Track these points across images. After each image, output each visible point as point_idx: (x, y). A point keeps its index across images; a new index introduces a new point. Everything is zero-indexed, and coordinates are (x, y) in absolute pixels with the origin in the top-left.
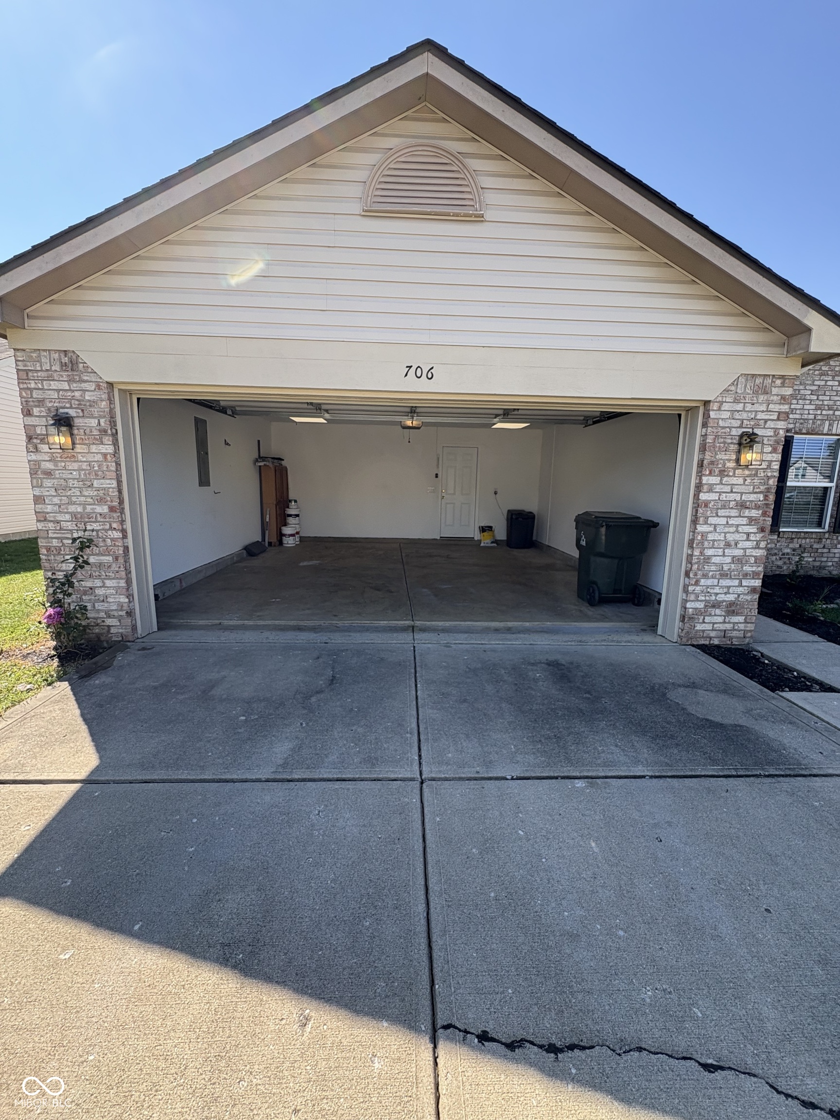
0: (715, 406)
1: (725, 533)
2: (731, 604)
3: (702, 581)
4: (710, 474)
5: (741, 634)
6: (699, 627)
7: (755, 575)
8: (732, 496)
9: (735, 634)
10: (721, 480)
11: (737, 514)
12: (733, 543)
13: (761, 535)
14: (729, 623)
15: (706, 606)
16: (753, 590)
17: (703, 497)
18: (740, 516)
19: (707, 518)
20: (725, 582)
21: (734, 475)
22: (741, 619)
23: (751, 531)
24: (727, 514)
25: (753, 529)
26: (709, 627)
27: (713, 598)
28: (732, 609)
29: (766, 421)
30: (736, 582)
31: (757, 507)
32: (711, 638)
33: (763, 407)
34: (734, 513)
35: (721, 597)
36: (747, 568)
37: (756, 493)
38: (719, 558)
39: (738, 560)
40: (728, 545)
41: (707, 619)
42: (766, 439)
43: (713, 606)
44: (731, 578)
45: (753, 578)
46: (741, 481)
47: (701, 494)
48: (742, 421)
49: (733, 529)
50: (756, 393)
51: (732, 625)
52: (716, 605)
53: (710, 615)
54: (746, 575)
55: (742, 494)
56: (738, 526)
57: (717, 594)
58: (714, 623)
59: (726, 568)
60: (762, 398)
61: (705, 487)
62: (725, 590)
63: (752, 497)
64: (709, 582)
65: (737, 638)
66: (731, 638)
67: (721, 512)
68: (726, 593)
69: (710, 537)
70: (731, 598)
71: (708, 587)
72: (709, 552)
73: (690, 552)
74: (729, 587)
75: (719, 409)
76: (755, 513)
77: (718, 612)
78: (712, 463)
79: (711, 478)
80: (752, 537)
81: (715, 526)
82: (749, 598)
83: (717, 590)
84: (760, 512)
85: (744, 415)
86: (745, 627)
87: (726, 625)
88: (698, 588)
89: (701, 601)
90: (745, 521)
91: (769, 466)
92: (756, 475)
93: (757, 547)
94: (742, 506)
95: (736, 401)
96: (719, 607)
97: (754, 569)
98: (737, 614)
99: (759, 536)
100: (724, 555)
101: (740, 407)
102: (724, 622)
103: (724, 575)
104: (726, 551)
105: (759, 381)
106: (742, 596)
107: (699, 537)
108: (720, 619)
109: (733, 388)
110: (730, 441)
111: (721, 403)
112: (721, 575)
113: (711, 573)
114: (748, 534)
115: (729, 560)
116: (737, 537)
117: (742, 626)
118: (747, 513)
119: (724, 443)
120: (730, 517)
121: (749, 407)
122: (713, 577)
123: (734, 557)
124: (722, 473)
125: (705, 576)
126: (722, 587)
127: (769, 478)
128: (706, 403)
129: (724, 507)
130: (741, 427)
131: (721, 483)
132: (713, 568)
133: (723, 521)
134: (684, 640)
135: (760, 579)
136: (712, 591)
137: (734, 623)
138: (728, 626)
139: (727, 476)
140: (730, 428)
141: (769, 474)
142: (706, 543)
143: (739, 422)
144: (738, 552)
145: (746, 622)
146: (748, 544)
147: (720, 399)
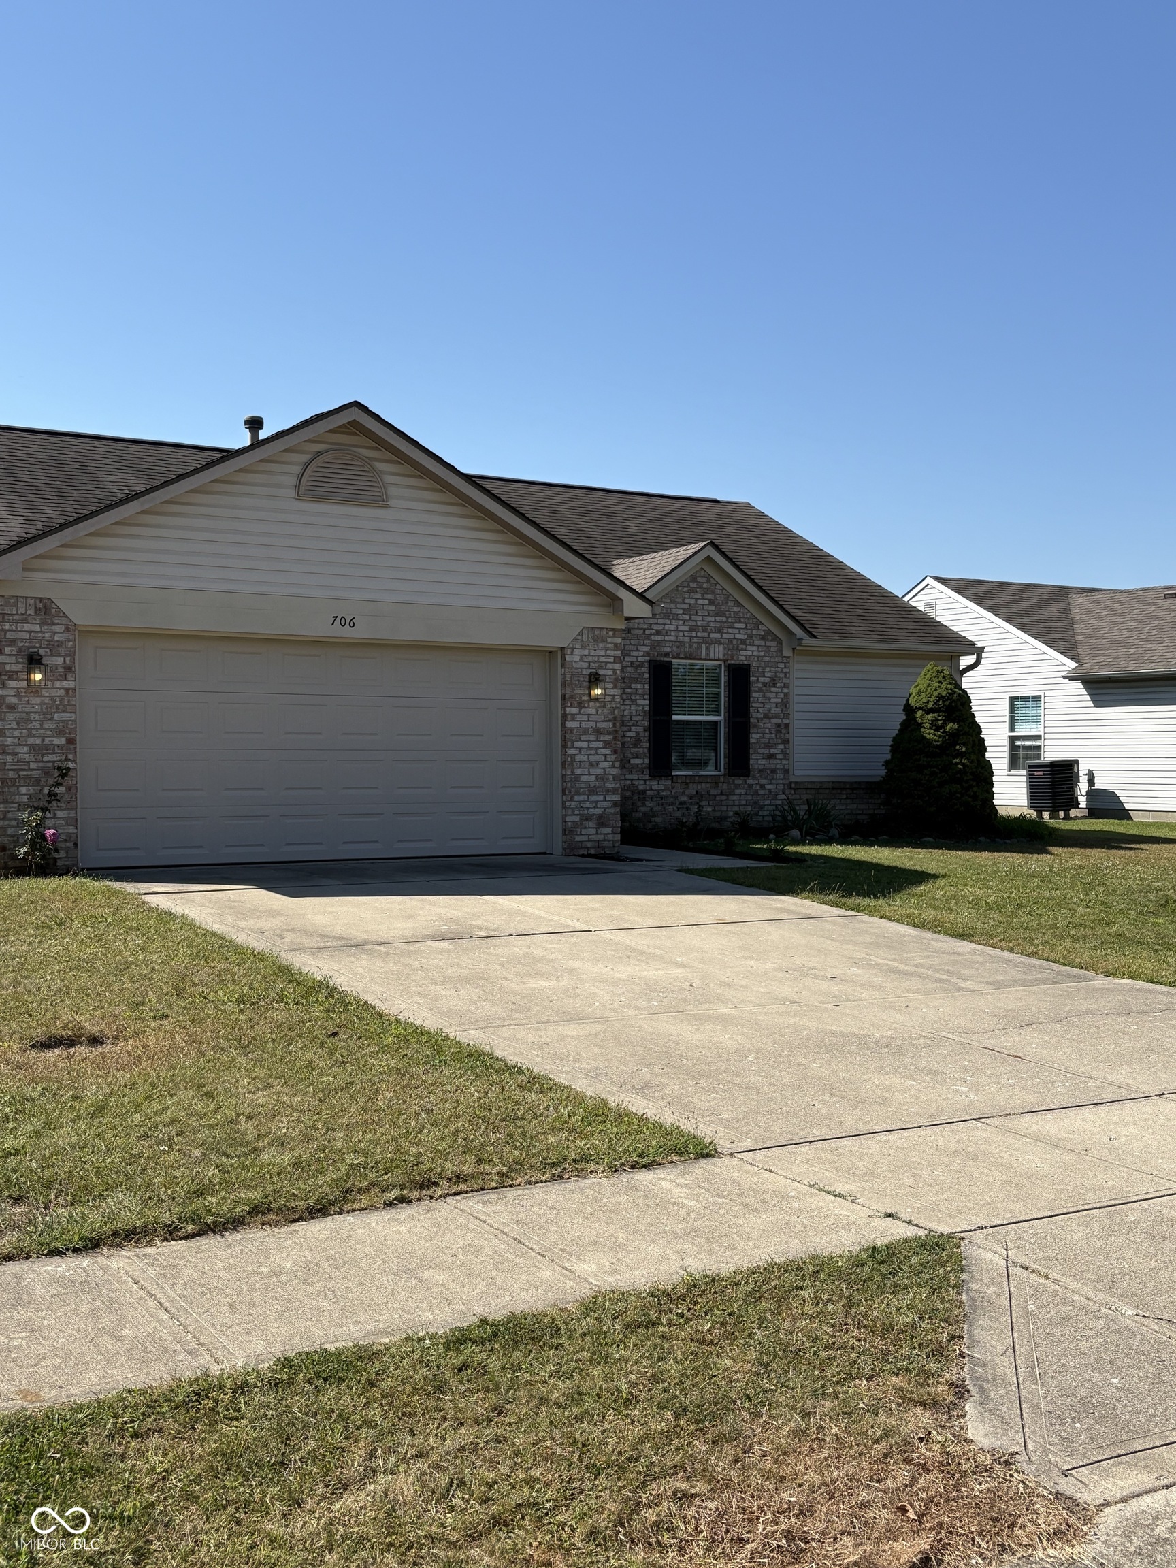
0: (569, 652)
1: (588, 755)
2: (600, 817)
3: (576, 797)
4: (571, 706)
5: (610, 844)
6: (578, 839)
7: (615, 791)
8: (590, 724)
9: (606, 844)
10: (580, 711)
11: (594, 739)
12: (595, 764)
13: (615, 756)
14: (601, 834)
15: (581, 819)
16: (615, 804)
17: (569, 724)
18: (597, 741)
19: (573, 743)
20: (594, 798)
21: (589, 707)
22: (609, 830)
23: (607, 753)
24: (587, 739)
25: (608, 752)
26: (585, 838)
27: (586, 812)
28: (601, 821)
29: (606, 663)
30: (601, 798)
31: (609, 733)
32: (588, 848)
33: (603, 653)
34: (592, 738)
35: (592, 811)
36: (608, 785)
37: (606, 721)
38: (587, 777)
39: (601, 778)
40: (591, 765)
41: (584, 831)
42: (608, 678)
43: (587, 820)
44: (597, 794)
45: (614, 794)
46: (594, 711)
47: (567, 723)
48: (589, 663)
49: (593, 752)
50: (596, 641)
51: (602, 836)
52: (588, 818)
53: (585, 828)
54: (608, 791)
55: (596, 722)
56: (597, 749)
57: (588, 808)
58: (589, 835)
59: (592, 785)
60: (601, 645)
61: (569, 717)
62: (594, 805)
63: (604, 725)
64: (582, 798)
65: (608, 847)
66: (604, 848)
67: (583, 738)
68: (595, 808)
69: (578, 758)
70: (599, 811)
71: (580, 802)
72: (578, 772)
73: (564, 773)
74: (596, 802)
75: (572, 654)
76: (608, 738)
77: (591, 824)
78: (571, 697)
79: (573, 709)
80: (609, 758)
81: (580, 749)
82: (612, 811)
83: (588, 805)
84: (612, 737)
85: (590, 659)
86: (613, 837)
87: (599, 836)
88: (573, 804)
89: (577, 815)
90: (601, 745)
91: (613, 699)
92: (604, 707)
93: (613, 767)
94: (598, 732)
95: (583, 647)
96: (591, 820)
97: (613, 785)
98: (607, 826)
99: (613, 757)
100: (589, 774)
101: (586, 652)
102: (597, 834)
103: (592, 792)
104: (591, 770)
105: (597, 632)
106: (607, 810)
107: (569, 759)
108: (593, 831)
109: (579, 637)
110: (582, 679)
111: (573, 649)
112: (590, 791)
113: (582, 790)
114: (605, 756)
115: (593, 778)
116: (597, 758)
117: (610, 837)
118: (602, 738)
119: (579, 680)
120: (590, 741)
121: (593, 652)
122: (584, 793)
123: (597, 775)
124: (580, 705)
125: (578, 793)
126: (591, 802)
127: (614, 709)
128: (562, 649)
129: (584, 733)
130: (589, 668)
131: (580, 713)
132: (583, 786)
133: (585, 745)
134: (568, 851)
135: (618, 794)
136: (584, 806)
137: (605, 834)
138: (600, 837)
139: (584, 707)
140: (582, 669)
141: (614, 706)
142: (575, 764)
143: (587, 664)
144: (599, 771)
145: (613, 833)
146: (606, 764)
147: (571, 646)
